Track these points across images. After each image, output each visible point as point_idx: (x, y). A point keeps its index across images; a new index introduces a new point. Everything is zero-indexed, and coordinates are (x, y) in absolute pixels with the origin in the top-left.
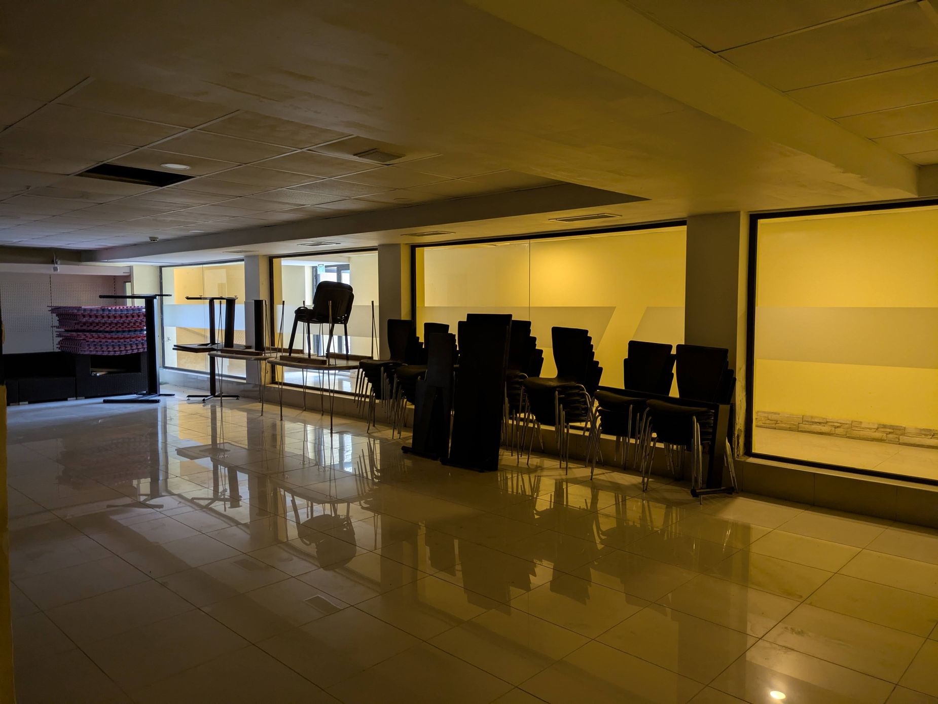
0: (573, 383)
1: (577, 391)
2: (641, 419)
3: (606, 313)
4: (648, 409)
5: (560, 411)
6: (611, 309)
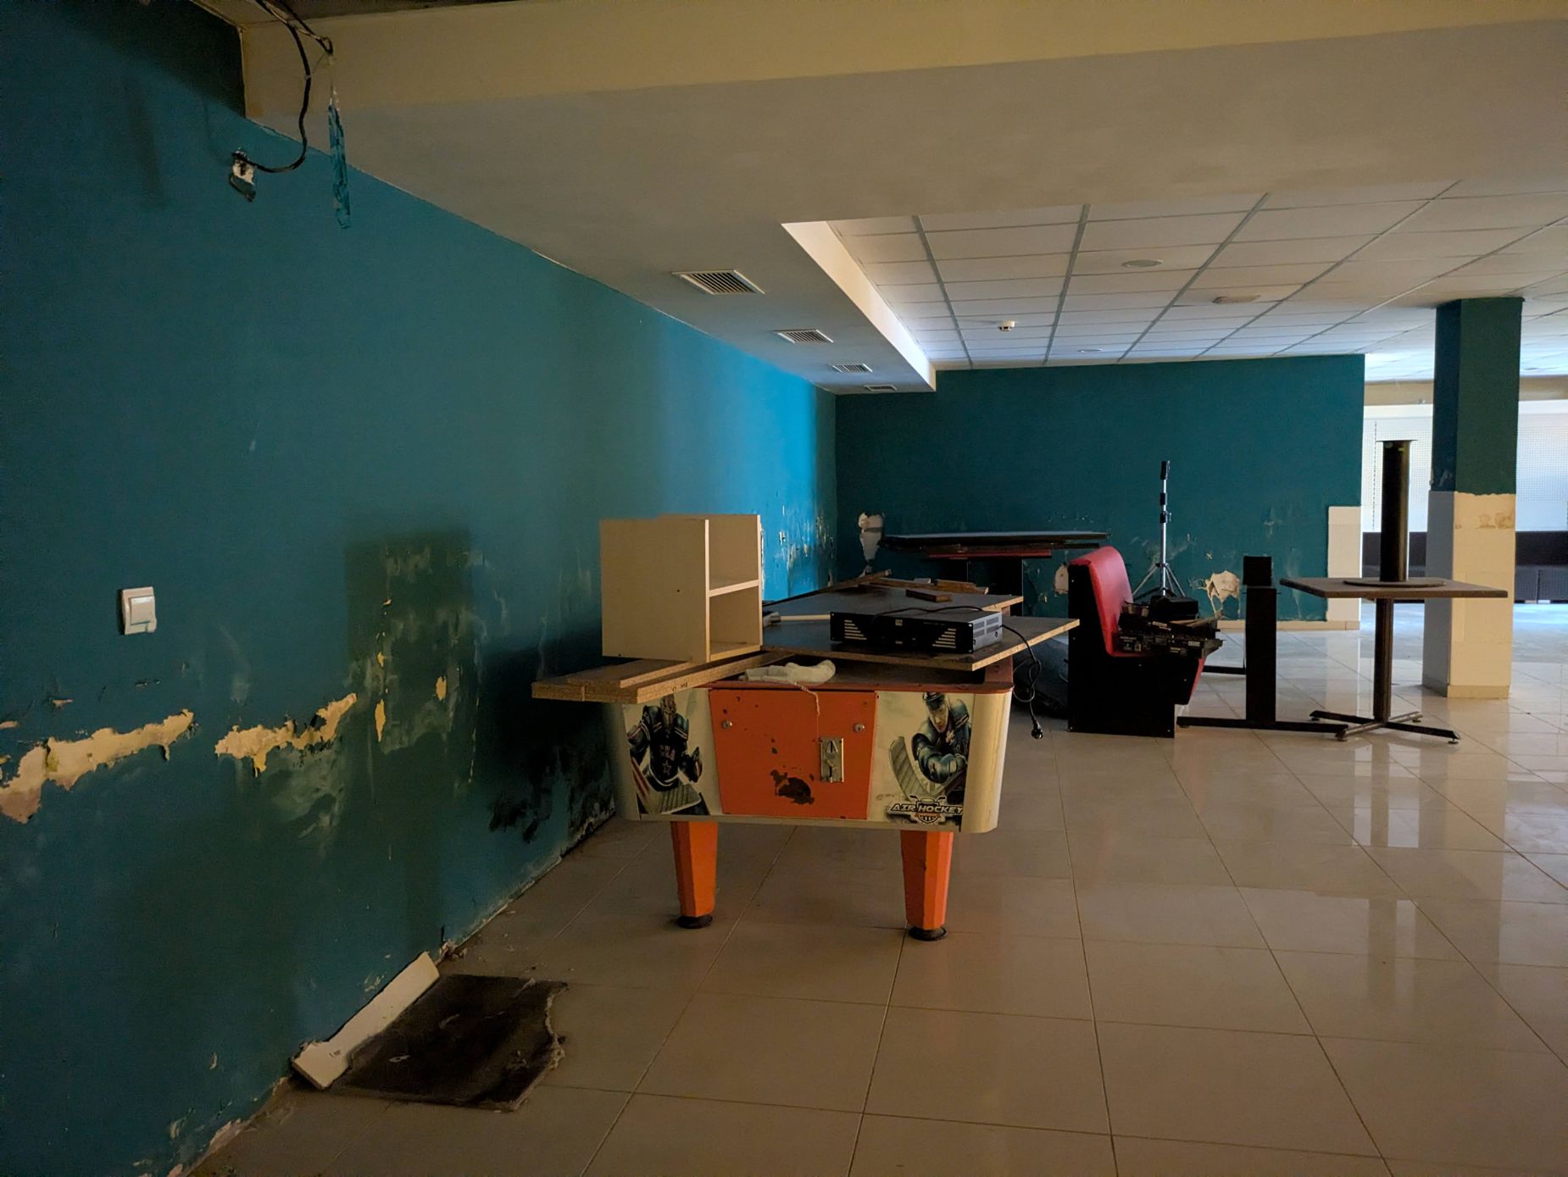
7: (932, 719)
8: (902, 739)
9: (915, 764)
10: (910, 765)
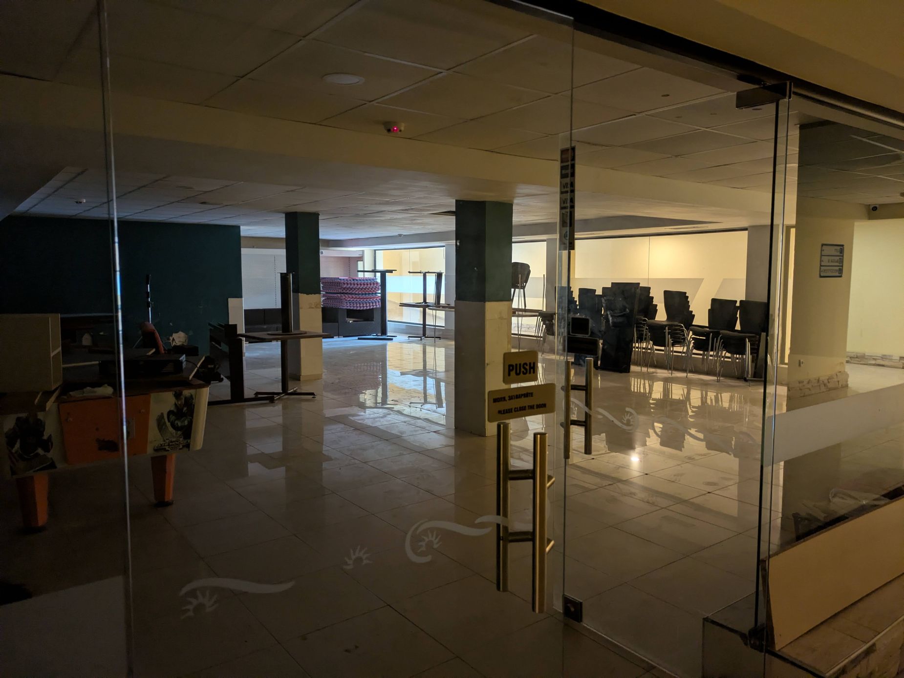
0: (676, 323)
1: (679, 327)
2: (717, 342)
3: (698, 282)
4: (721, 336)
5: (669, 339)
6: (701, 281)
7: (177, 403)
8: (162, 414)
9: (168, 424)
10: (166, 425)
